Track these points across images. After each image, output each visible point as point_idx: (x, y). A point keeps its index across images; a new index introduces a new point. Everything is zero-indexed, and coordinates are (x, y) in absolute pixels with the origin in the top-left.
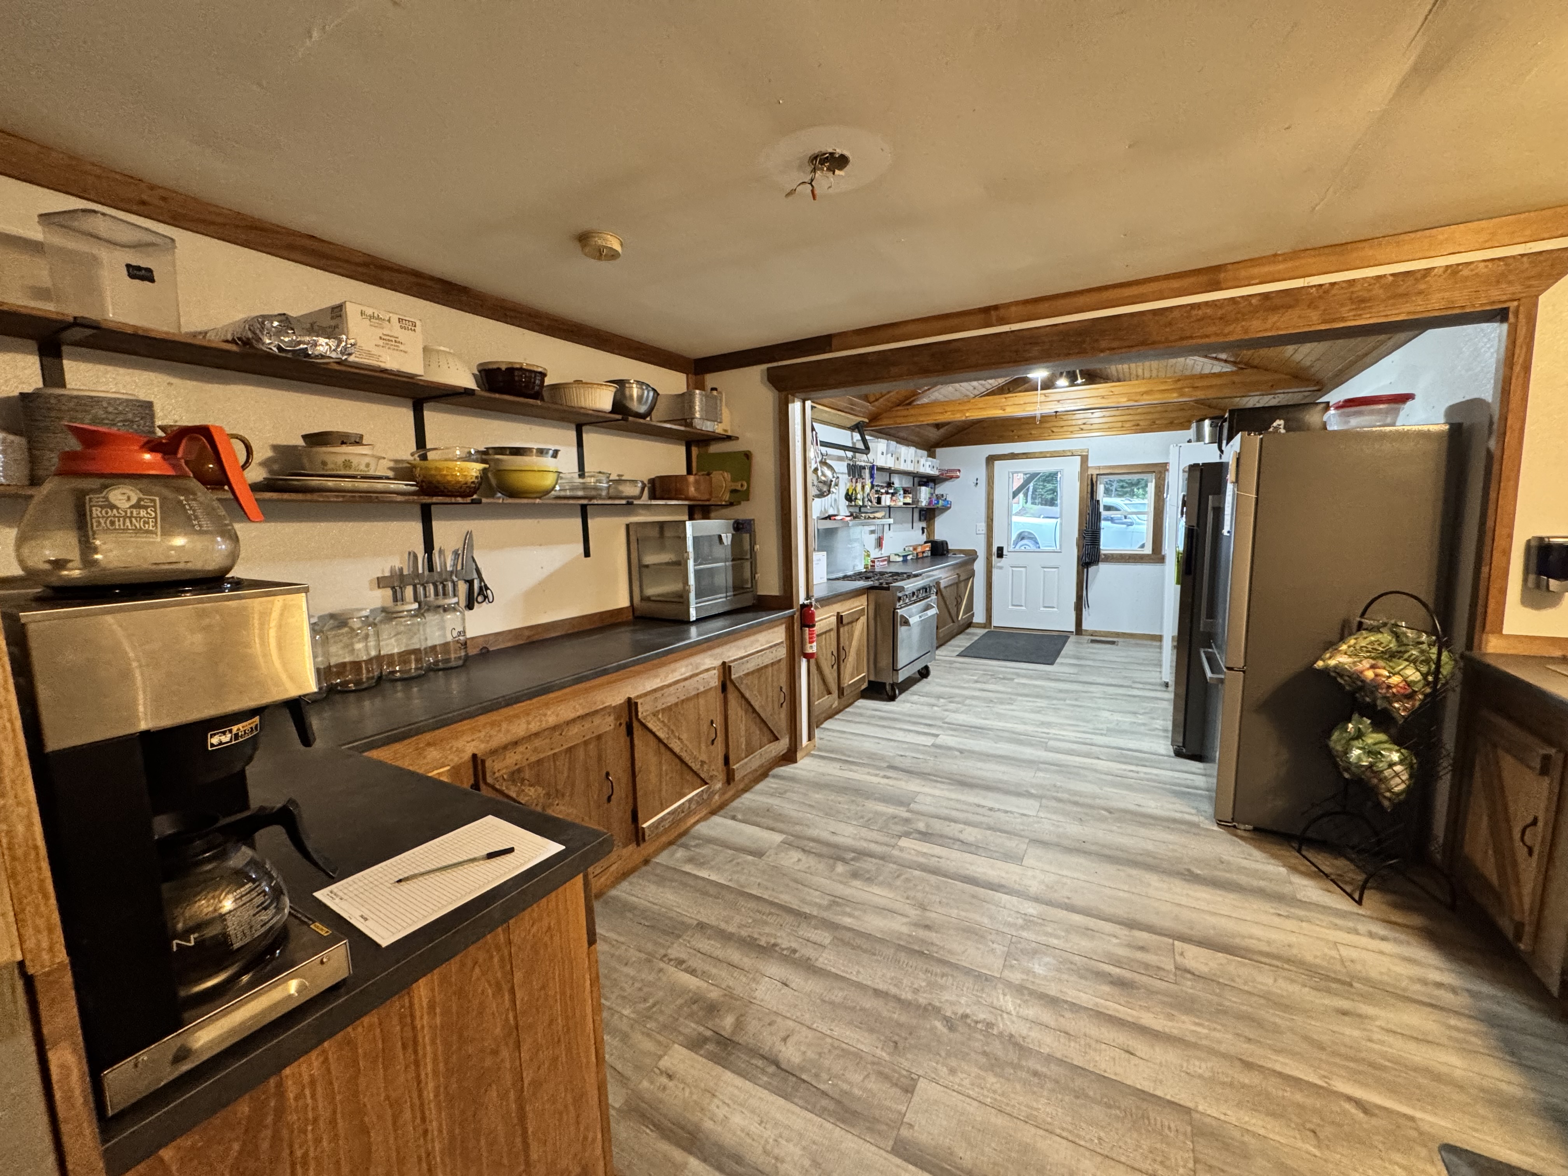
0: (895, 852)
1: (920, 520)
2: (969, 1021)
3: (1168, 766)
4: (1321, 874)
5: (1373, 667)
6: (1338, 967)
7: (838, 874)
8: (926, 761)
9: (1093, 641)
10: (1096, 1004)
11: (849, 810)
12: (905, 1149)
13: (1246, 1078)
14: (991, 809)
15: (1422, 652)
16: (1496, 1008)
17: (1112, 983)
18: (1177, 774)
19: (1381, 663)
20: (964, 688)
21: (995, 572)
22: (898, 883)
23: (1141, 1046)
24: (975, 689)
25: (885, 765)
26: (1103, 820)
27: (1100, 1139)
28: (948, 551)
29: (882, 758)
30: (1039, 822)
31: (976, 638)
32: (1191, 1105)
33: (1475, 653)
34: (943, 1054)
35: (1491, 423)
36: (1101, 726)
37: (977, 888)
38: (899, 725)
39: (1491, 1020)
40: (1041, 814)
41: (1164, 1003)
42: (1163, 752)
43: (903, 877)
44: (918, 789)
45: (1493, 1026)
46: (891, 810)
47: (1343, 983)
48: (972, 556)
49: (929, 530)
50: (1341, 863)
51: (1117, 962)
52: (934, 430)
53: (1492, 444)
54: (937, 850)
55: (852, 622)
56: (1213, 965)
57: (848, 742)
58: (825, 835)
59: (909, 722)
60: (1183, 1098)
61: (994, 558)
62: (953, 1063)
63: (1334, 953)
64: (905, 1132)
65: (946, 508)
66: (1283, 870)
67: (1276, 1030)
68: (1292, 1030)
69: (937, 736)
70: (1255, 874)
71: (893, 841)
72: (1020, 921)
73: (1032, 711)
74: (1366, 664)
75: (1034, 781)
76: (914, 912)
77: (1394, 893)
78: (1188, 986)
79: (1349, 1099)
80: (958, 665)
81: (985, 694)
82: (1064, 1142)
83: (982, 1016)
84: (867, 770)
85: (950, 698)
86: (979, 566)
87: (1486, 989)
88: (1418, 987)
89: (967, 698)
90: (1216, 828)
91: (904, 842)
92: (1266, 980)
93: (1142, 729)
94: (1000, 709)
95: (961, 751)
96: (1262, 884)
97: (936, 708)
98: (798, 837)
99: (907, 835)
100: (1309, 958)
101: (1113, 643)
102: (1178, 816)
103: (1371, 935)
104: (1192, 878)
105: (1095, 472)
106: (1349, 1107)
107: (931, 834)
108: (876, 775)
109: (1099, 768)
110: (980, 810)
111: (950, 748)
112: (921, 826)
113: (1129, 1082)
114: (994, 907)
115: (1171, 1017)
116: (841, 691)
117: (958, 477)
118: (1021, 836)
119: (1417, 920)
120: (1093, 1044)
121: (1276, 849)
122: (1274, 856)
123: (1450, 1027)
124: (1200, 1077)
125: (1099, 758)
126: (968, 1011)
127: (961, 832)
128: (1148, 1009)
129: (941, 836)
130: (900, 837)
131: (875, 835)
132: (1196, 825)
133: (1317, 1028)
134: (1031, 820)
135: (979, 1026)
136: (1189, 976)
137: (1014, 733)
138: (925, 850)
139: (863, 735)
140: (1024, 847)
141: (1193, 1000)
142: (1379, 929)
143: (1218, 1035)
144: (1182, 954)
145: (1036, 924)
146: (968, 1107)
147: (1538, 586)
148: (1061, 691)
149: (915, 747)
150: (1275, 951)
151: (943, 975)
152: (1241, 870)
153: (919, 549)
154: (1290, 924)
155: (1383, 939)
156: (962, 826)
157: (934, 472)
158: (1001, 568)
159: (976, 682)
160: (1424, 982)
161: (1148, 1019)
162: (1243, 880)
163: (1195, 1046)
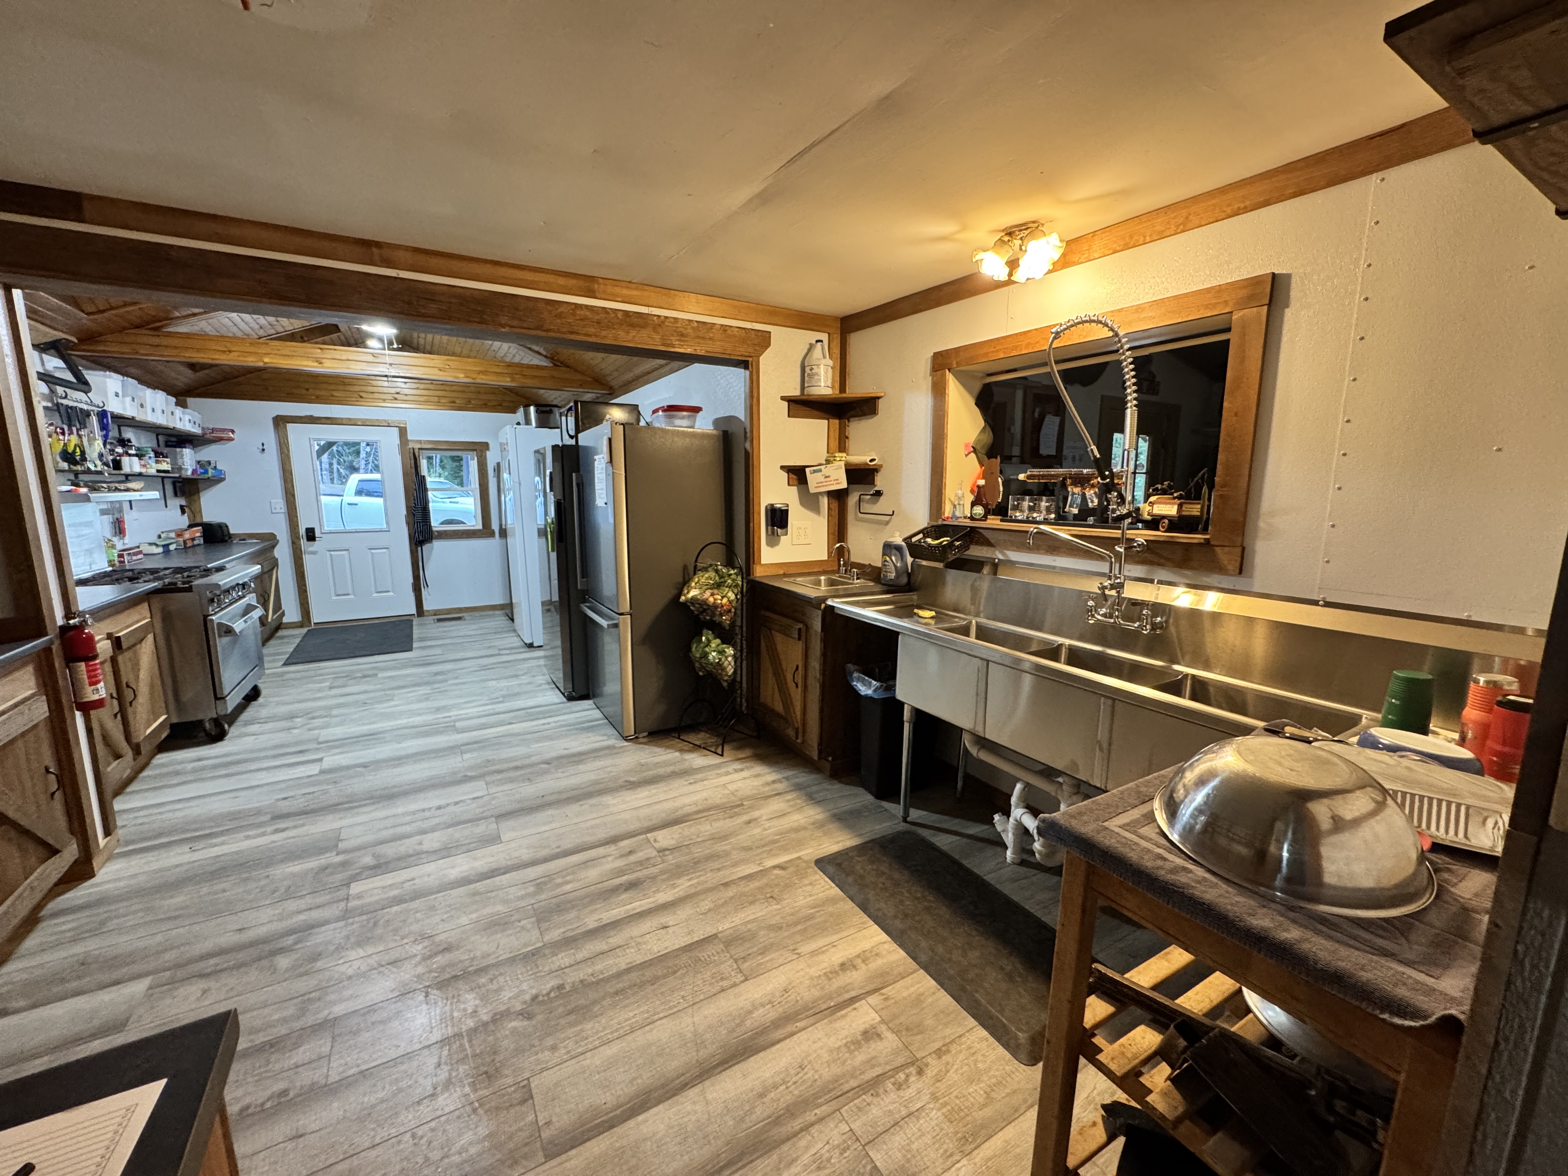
0: (352, 904)
1: (176, 495)
2: (540, 998)
3: (568, 711)
4: (697, 747)
5: (712, 595)
6: (733, 798)
7: (287, 970)
8: (325, 792)
9: (439, 620)
10: (627, 911)
11: (249, 892)
12: (556, 1145)
13: (731, 892)
14: (439, 808)
15: (733, 580)
16: (797, 780)
17: (626, 890)
18: (578, 715)
19: (716, 591)
20: (319, 699)
21: (307, 559)
22: (379, 931)
23: (667, 918)
24: (335, 696)
25: (267, 817)
26: (546, 772)
27: (683, 997)
28: (230, 536)
29: (258, 812)
30: (494, 798)
31: (298, 640)
32: (715, 931)
33: (751, 577)
34: (537, 1043)
35: (746, 432)
36: (495, 695)
37: (472, 886)
38: (254, 766)
39: (798, 787)
40: (492, 791)
41: (663, 880)
42: (557, 700)
43: (381, 923)
44: (336, 825)
45: (800, 789)
46: (313, 863)
47: (738, 806)
48: (270, 540)
49: (190, 508)
50: (702, 735)
51: (620, 872)
52: (189, 372)
53: (748, 445)
54: (405, 874)
55: (134, 645)
56: (676, 836)
57: (180, 814)
58: (229, 939)
59: (266, 757)
60: (710, 931)
61: (303, 542)
62: (549, 1042)
63: (727, 792)
64: (546, 1134)
65: (218, 479)
66: (677, 754)
67: (727, 854)
68: (734, 849)
69: (321, 760)
70: (666, 764)
71: (342, 893)
72: (532, 889)
73: (420, 701)
74: (708, 593)
75: (466, 764)
76: (420, 947)
77: (734, 741)
78: (671, 859)
79: (775, 867)
80: (292, 676)
81: (350, 699)
82: (664, 1021)
83: (548, 986)
84: (241, 835)
85: (309, 715)
86: (283, 552)
87: (789, 773)
88: (767, 789)
89: (331, 708)
90: (626, 744)
91: (356, 888)
92: (707, 828)
93: (529, 688)
94: (381, 708)
95: (365, 766)
96: (671, 768)
97: (295, 731)
98: (179, 966)
99: (355, 878)
100: (718, 801)
101: (459, 618)
102: (597, 745)
103: (736, 771)
104: (632, 786)
105: (417, 446)
106: (777, 872)
107: (387, 863)
108: (263, 834)
109: (516, 731)
110: (427, 814)
111: (348, 768)
112: (368, 860)
113: (677, 947)
114: (500, 892)
115: (674, 886)
116: (137, 750)
117: (232, 439)
118: (486, 818)
119: (748, 752)
120: (640, 940)
121: (667, 742)
122: (668, 747)
123: (788, 801)
124: (710, 910)
125: (511, 723)
126: (534, 991)
127: (420, 843)
128: (658, 891)
129: (399, 859)
130: (348, 885)
131: (309, 900)
132: (612, 747)
133: (743, 839)
134: (486, 798)
135: (552, 995)
136: (667, 853)
137: (413, 727)
138: (389, 882)
139: (199, 797)
140: (494, 826)
141: (678, 866)
142: (737, 766)
143: (702, 878)
144: (655, 841)
145: (545, 883)
146: (585, 1063)
147: (773, 533)
148: (437, 674)
149: (298, 782)
150: (700, 807)
151: (491, 980)
152: (657, 765)
153: (187, 535)
154: (698, 786)
155: (742, 770)
156: (418, 838)
157: (197, 430)
158: (314, 553)
159: (331, 688)
160: (768, 784)
161: (663, 897)
162: (661, 771)
163: (696, 894)
